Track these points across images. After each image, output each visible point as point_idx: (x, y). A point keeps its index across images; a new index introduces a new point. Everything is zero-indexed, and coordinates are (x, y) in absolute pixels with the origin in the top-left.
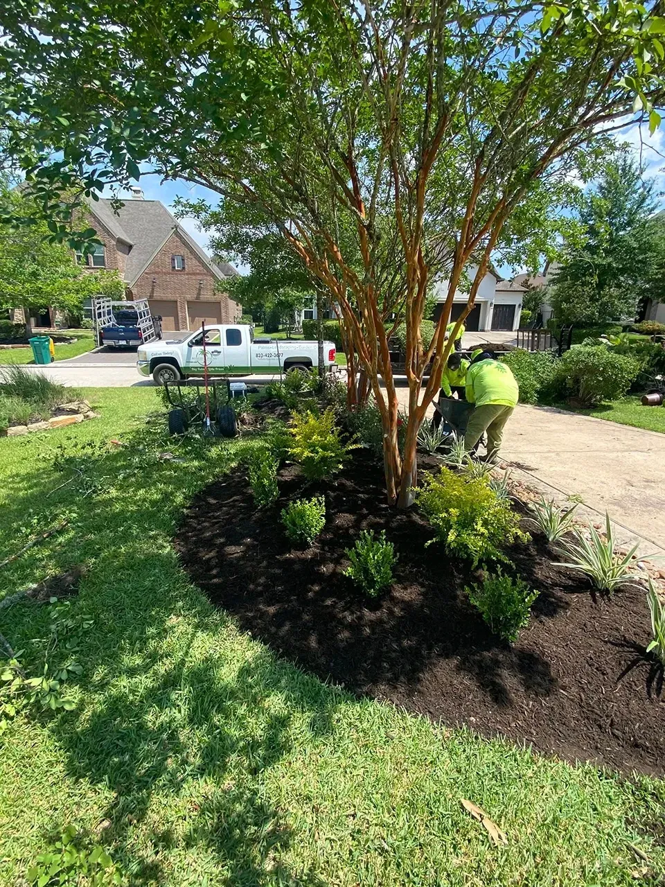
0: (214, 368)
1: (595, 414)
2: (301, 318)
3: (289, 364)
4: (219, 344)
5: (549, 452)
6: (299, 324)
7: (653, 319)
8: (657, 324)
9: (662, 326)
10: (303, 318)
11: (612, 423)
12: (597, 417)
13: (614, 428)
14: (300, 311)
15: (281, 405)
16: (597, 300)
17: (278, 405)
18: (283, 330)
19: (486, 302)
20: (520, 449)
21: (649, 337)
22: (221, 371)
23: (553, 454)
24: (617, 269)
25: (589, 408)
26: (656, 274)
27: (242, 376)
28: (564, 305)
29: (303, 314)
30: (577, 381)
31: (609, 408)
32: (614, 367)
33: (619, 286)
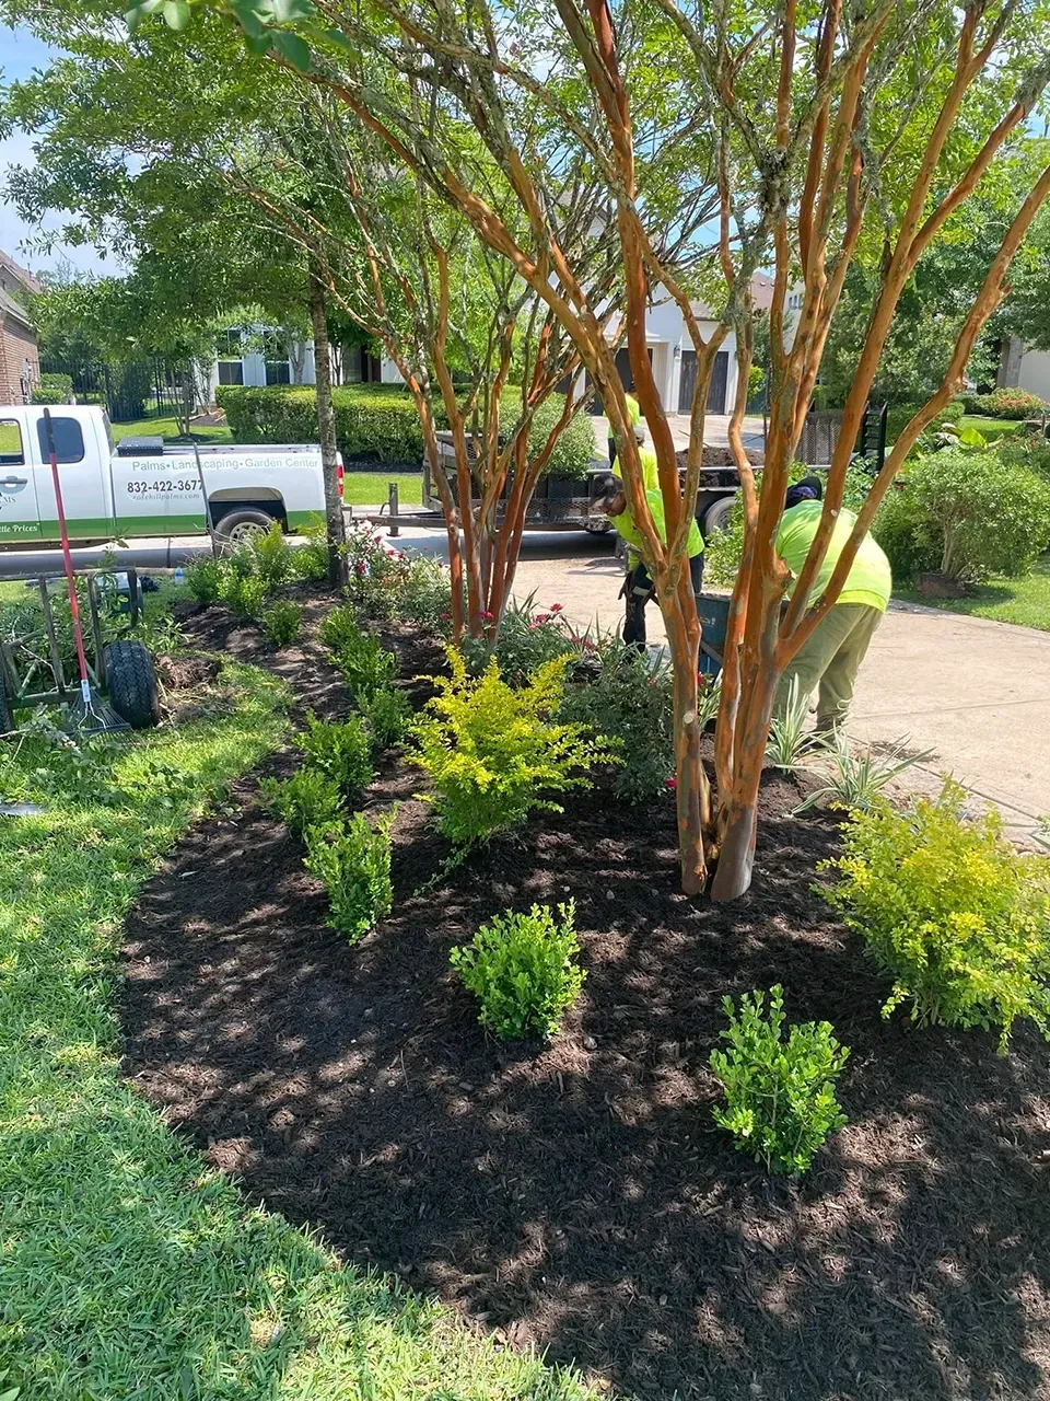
0: (10, 525)
1: (982, 610)
2: (209, 382)
3: (220, 508)
4: (18, 460)
5: (938, 710)
6: (207, 397)
7: (1015, 384)
8: (1025, 395)
9: (1036, 400)
10: (215, 382)
11: (1027, 630)
12: (987, 617)
13: (1036, 642)
14: (206, 364)
15: (244, 625)
16: (911, 344)
17: (232, 626)
18: (162, 412)
19: (663, 346)
20: (875, 709)
21: (1012, 425)
22: (32, 534)
23: (951, 717)
24: (948, 272)
25: (964, 596)
26: (1026, 285)
27: (89, 543)
28: (844, 357)
29: (215, 372)
30: (936, 534)
31: (1004, 595)
32: (1019, 501)
33: (951, 311)
